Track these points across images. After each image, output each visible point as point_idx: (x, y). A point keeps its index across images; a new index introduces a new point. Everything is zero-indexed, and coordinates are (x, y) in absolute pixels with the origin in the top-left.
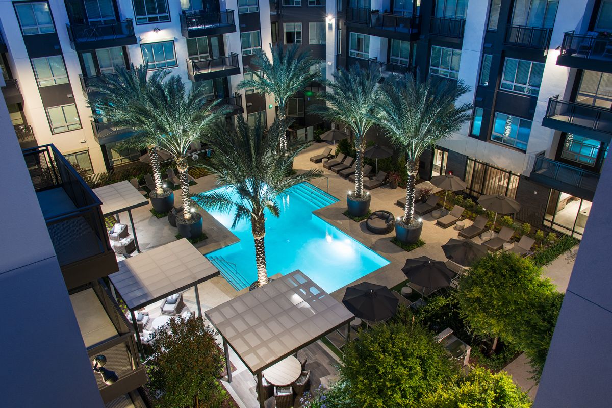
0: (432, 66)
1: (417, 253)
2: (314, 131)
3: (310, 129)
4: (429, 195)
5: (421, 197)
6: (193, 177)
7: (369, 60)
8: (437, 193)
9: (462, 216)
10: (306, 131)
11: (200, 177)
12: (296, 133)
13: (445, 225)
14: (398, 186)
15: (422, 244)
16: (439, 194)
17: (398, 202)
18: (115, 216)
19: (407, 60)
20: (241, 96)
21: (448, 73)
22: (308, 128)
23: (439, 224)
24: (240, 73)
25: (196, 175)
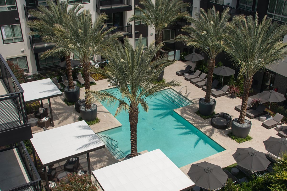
0: (268, 12)
1: (245, 145)
2: (180, 53)
3: (178, 52)
4: (259, 105)
5: (253, 105)
6: (95, 79)
7: (224, 5)
8: (265, 103)
9: (281, 121)
10: (175, 52)
11: (99, 80)
12: (168, 54)
13: (268, 127)
14: (237, 96)
15: (250, 139)
16: (266, 104)
17: (235, 107)
18: (40, 101)
19: (251, 7)
20: (131, 26)
21: (280, 17)
22: (176, 51)
23: (264, 125)
24: (132, 10)
25: (96, 78)
